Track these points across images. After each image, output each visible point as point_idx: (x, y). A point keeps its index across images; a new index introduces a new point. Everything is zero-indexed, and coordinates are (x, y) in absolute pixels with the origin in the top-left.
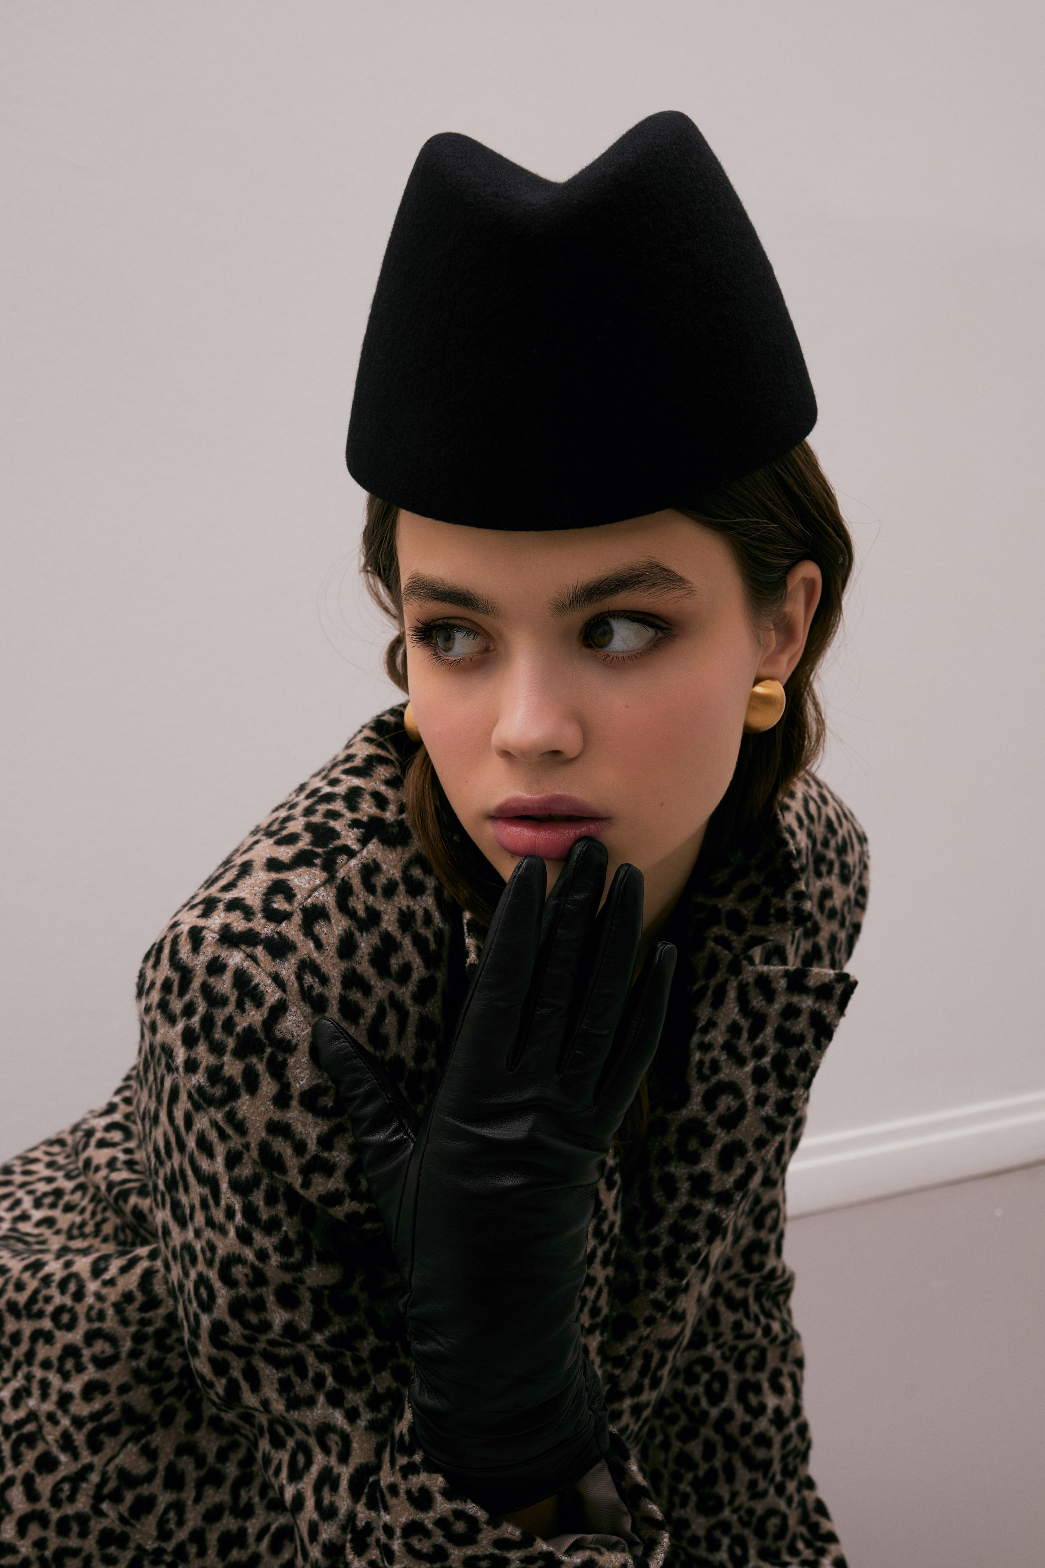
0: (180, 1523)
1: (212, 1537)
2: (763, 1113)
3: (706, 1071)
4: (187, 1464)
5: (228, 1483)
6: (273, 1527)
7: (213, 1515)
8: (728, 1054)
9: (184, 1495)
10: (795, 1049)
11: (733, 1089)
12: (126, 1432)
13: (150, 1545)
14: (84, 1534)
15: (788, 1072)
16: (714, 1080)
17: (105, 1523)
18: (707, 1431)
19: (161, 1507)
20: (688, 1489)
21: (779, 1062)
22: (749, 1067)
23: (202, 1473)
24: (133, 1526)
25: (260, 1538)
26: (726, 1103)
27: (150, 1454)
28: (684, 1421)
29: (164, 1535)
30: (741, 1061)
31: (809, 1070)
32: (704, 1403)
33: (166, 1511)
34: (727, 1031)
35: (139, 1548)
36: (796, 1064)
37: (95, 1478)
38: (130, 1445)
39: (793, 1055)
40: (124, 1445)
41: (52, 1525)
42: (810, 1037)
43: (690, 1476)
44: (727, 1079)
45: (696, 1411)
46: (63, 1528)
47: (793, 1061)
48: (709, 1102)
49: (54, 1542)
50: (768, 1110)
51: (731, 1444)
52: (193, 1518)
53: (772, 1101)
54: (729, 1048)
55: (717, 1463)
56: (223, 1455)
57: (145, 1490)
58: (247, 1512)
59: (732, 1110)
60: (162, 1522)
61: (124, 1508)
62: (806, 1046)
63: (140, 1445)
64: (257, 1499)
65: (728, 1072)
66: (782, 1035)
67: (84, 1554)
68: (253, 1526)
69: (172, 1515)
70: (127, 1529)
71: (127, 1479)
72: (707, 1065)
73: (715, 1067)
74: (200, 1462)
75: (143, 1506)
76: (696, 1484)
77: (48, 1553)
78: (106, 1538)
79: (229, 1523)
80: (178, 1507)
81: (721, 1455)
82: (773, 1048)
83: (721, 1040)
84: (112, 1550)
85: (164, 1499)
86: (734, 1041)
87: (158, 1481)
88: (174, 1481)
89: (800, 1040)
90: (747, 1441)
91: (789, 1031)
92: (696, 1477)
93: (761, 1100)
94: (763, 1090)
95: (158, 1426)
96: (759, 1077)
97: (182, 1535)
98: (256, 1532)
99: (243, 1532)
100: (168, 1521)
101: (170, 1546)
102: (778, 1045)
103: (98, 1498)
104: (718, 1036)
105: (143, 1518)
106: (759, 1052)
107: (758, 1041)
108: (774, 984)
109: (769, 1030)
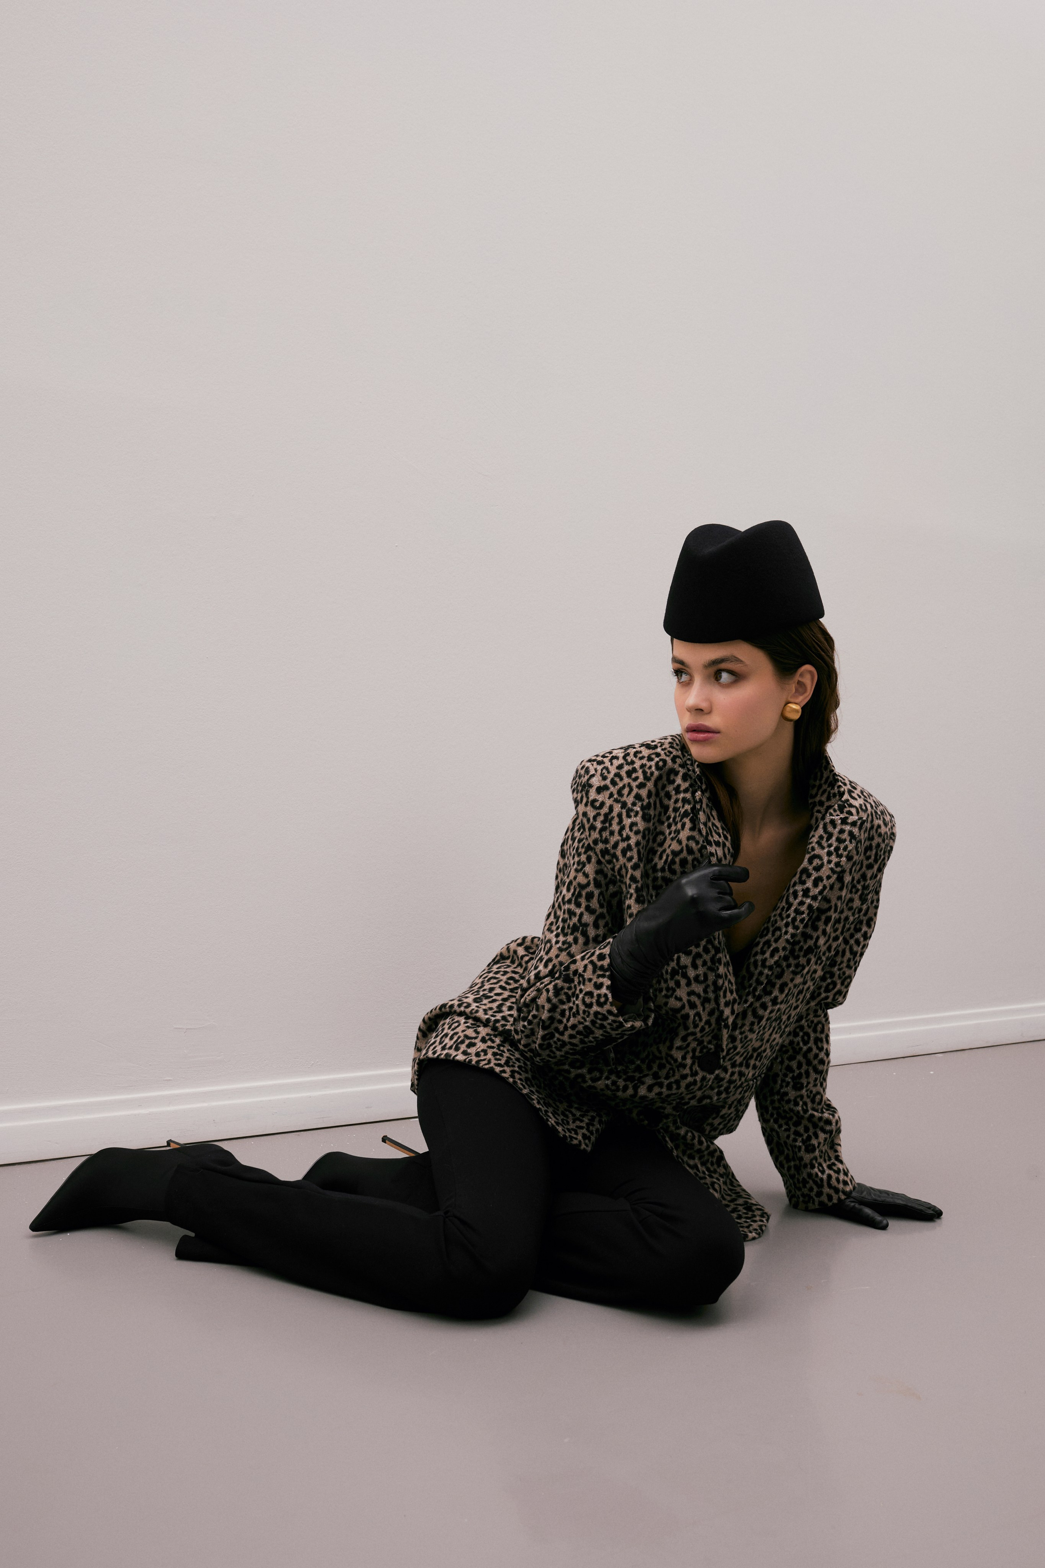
2: (830, 866)
3: (810, 850)
8: (818, 844)
10: (843, 844)
16: (813, 853)
18: (800, 1057)
21: (837, 849)
22: (826, 850)
30: (823, 848)
32: (801, 1044)
34: (819, 838)
39: (842, 846)
42: (848, 839)
44: (818, 853)
47: (842, 848)
48: (811, 861)
50: (832, 865)
53: (833, 862)
59: (819, 865)
62: (846, 842)
66: (838, 840)
73: (814, 849)
81: (804, 1067)
82: (835, 844)
83: (816, 841)
86: (821, 841)
89: (845, 840)
91: (841, 838)
92: (793, 1075)
93: (829, 862)
94: (830, 858)
102: (837, 843)
106: (830, 846)
107: (830, 842)
108: (836, 822)
109: (834, 838)
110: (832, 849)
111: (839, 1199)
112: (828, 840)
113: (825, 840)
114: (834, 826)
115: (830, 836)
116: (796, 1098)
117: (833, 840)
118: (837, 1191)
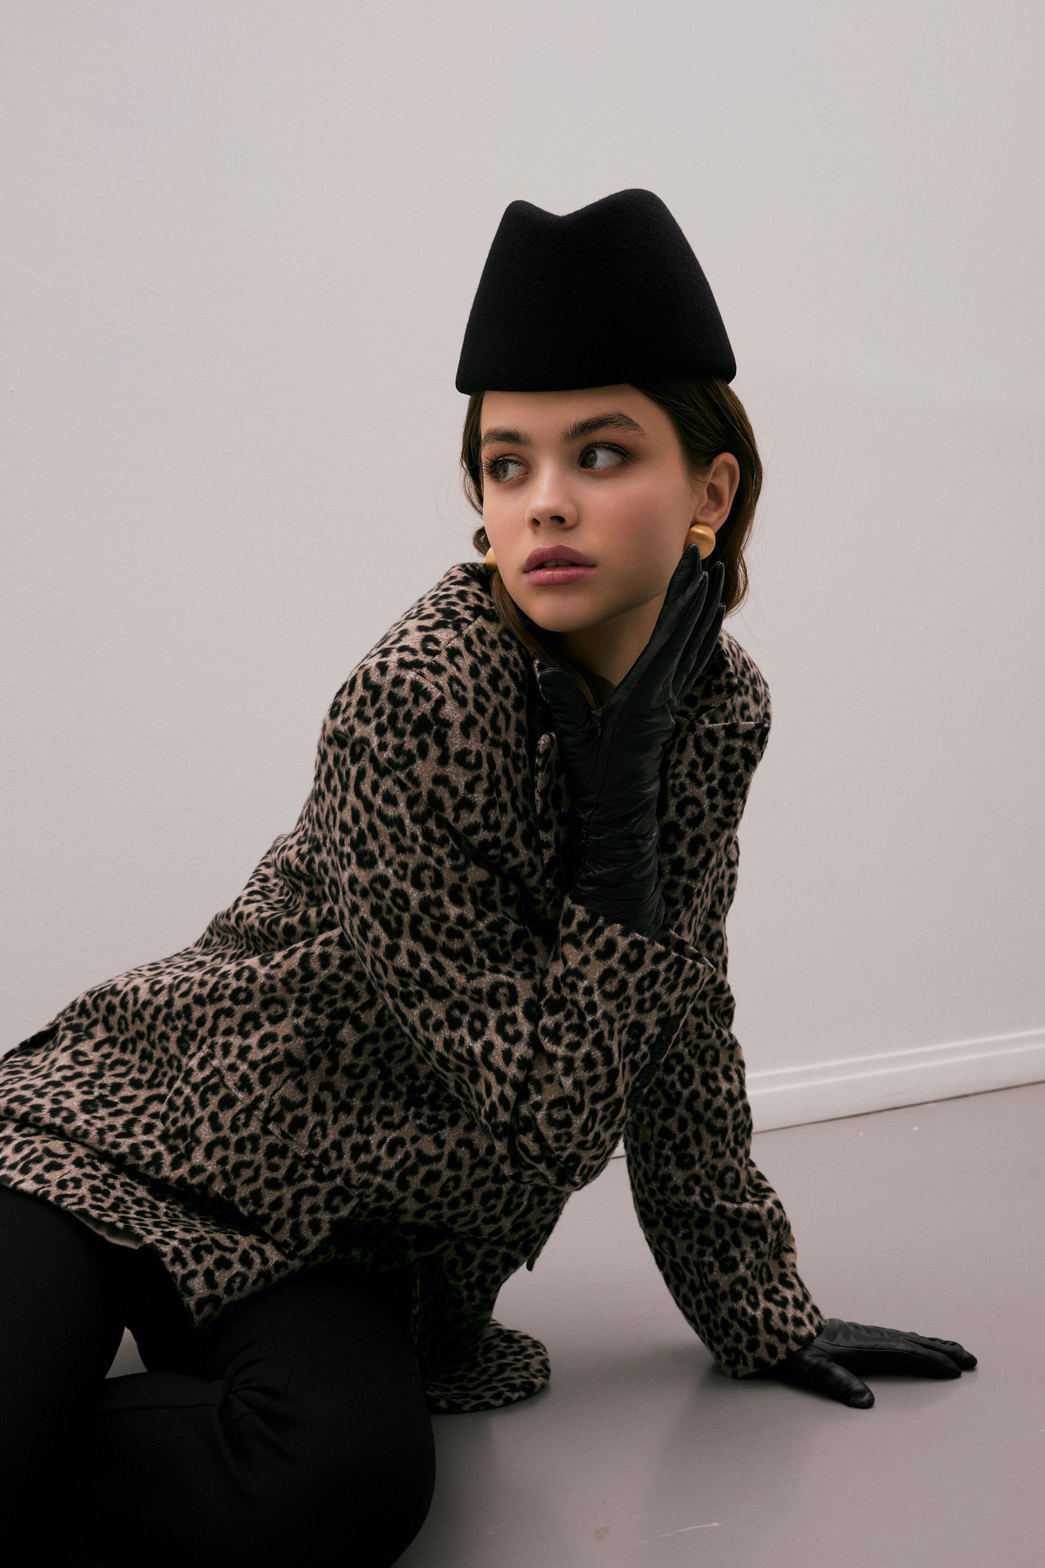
0: (324, 1136)
1: (347, 1147)
2: (715, 816)
3: (677, 790)
4: (326, 1097)
5: (355, 1112)
6: (388, 1140)
7: (346, 1132)
8: (690, 779)
9: (326, 1118)
10: (733, 774)
11: (695, 801)
12: (287, 1071)
13: (303, 1153)
14: (254, 1150)
15: (729, 789)
16: (682, 796)
17: (271, 1139)
18: (681, 1110)
19: (310, 1125)
20: (669, 1153)
21: (724, 783)
22: (705, 788)
23: (338, 1103)
24: (292, 1139)
25: (379, 1146)
26: (691, 810)
27: (302, 1088)
28: (664, 1104)
29: (314, 1144)
30: (699, 784)
31: (742, 786)
32: (678, 1086)
33: (314, 1127)
34: (689, 765)
35: (296, 1156)
36: (734, 783)
37: (264, 1105)
38: (289, 1081)
39: (732, 777)
40: (285, 1081)
41: (232, 1146)
42: (742, 765)
43: (670, 1143)
44: (691, 795)
45: (673, 1092)
46: (240, 1147)
47: (732, 782)
48: (680, 810)
49: (233, 1158)
50: (718, 814)
51: (698, 1118)
52: (333, 1134)
53: (720, 808)
54: (691, 776)
55: (689, 1133)
56: (351, 1093)
57: (300, 1112)
58: (370, 1131)
59: (695, 815)
60: (312, 1135)
61: (285, 1126)
62: (740, 771)
63: (296, 1081)
64: (375, 1123)
65: (692, 791)
66: (724, 766)
67: (255, 1165)
68: (374, 1139)
69: (318, 1130)
70: (288, 1142)
71: (287, 1105)
72: (677, 786)
73: (683, 788)
74: (336, 1096)
75: (299, 1123)
76: (675, 1148)
77: (228, 1168)
78: (271, 1151)
79: (357, 1138)
80: (323, 1125)
81: (691, 1127)
82: (719, 775)
83: (685, 771)
84: (276, 1160)
85: (313, 1119)
86: (694, 772)
87: (309, 1106)
88: (319, 1107)
89: (736, 767)
90: (709, 1115)
91: (728, 762)
92: (674, 1144)
93: (713, 808)
94: (714, 802)
95: (308, 1069)
96: (711, 793)
97: (325, 1144)
98: (377, 1142)
99: (367, 1143)
100: (316, 1134)
101: (317, 1153)
102: (722, 773)
103: (266, 1120)
104: (683, 769)
105: (299, 1133)
106: (710, 778)
107: (709, 771)
108: (717, 735)
109: (716, 764)
111: (789, 1351)
112: (705, 769)
113: (701, 768)
114: (715, 742)
115: (708, 760)
116: (686, 1182)
118: (783, 1337)
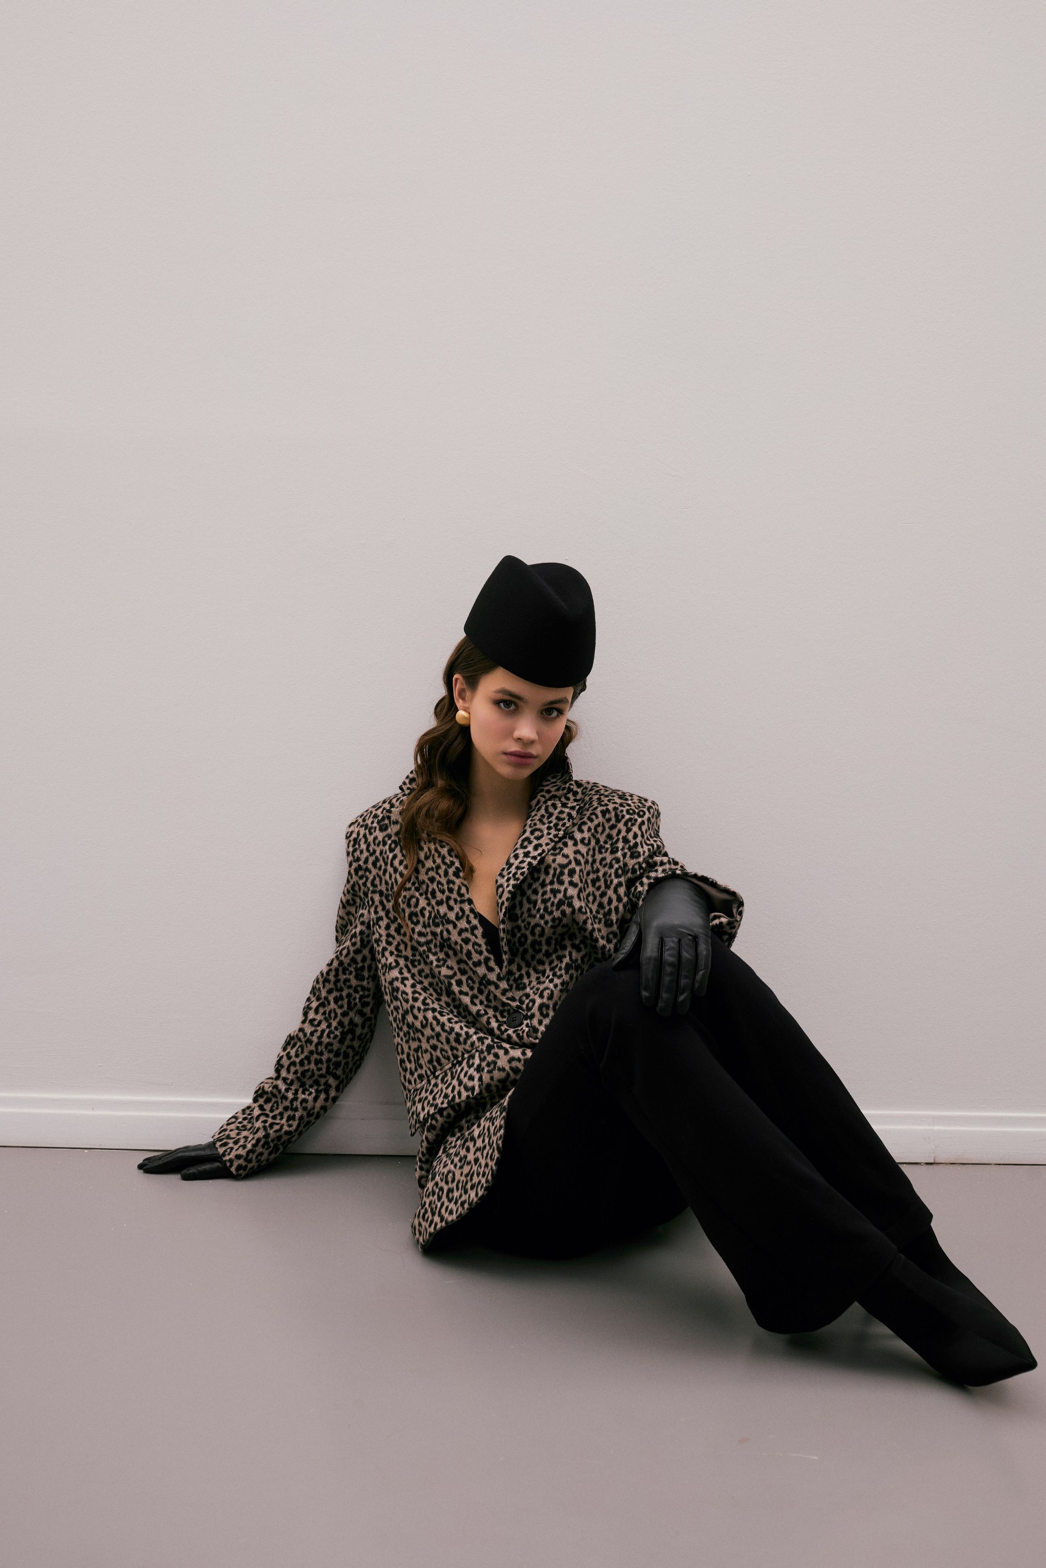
106: (550, 822)
107: (550, 820)
109: (554, 817)
110: (552, 825)
112: (548, 818)
113: (546, 816)
115: (551, 815)
117: (553, 818)
